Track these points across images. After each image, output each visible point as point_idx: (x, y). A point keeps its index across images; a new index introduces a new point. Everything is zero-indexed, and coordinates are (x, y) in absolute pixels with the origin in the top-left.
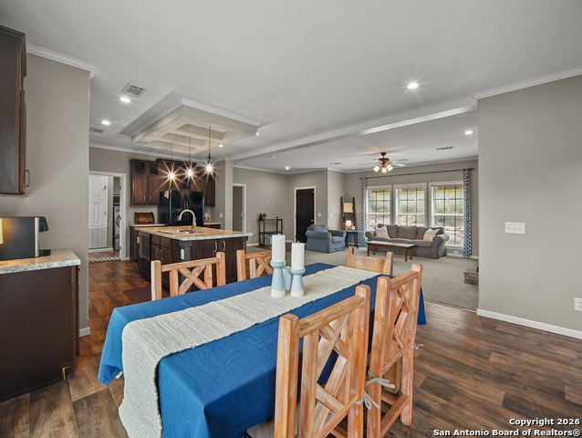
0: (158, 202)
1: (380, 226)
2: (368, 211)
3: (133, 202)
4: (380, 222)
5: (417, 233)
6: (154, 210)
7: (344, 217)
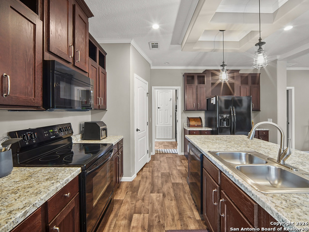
0: (206, 109)
3: (186, 110)
6: (202, 115)
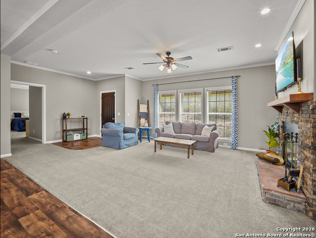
1: (167, 123)
2: (159, 110)
4: (168, 119)
5: (196, 128)
7: (140, 115)
